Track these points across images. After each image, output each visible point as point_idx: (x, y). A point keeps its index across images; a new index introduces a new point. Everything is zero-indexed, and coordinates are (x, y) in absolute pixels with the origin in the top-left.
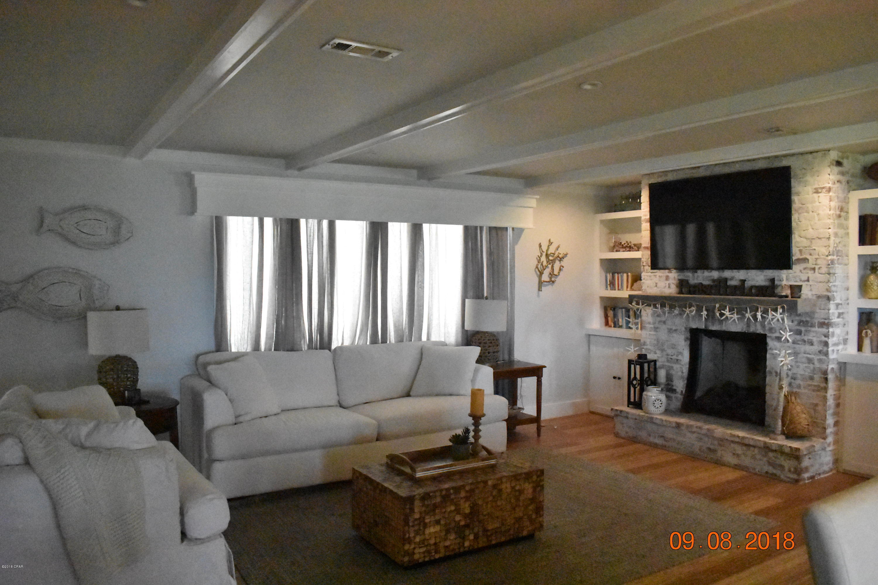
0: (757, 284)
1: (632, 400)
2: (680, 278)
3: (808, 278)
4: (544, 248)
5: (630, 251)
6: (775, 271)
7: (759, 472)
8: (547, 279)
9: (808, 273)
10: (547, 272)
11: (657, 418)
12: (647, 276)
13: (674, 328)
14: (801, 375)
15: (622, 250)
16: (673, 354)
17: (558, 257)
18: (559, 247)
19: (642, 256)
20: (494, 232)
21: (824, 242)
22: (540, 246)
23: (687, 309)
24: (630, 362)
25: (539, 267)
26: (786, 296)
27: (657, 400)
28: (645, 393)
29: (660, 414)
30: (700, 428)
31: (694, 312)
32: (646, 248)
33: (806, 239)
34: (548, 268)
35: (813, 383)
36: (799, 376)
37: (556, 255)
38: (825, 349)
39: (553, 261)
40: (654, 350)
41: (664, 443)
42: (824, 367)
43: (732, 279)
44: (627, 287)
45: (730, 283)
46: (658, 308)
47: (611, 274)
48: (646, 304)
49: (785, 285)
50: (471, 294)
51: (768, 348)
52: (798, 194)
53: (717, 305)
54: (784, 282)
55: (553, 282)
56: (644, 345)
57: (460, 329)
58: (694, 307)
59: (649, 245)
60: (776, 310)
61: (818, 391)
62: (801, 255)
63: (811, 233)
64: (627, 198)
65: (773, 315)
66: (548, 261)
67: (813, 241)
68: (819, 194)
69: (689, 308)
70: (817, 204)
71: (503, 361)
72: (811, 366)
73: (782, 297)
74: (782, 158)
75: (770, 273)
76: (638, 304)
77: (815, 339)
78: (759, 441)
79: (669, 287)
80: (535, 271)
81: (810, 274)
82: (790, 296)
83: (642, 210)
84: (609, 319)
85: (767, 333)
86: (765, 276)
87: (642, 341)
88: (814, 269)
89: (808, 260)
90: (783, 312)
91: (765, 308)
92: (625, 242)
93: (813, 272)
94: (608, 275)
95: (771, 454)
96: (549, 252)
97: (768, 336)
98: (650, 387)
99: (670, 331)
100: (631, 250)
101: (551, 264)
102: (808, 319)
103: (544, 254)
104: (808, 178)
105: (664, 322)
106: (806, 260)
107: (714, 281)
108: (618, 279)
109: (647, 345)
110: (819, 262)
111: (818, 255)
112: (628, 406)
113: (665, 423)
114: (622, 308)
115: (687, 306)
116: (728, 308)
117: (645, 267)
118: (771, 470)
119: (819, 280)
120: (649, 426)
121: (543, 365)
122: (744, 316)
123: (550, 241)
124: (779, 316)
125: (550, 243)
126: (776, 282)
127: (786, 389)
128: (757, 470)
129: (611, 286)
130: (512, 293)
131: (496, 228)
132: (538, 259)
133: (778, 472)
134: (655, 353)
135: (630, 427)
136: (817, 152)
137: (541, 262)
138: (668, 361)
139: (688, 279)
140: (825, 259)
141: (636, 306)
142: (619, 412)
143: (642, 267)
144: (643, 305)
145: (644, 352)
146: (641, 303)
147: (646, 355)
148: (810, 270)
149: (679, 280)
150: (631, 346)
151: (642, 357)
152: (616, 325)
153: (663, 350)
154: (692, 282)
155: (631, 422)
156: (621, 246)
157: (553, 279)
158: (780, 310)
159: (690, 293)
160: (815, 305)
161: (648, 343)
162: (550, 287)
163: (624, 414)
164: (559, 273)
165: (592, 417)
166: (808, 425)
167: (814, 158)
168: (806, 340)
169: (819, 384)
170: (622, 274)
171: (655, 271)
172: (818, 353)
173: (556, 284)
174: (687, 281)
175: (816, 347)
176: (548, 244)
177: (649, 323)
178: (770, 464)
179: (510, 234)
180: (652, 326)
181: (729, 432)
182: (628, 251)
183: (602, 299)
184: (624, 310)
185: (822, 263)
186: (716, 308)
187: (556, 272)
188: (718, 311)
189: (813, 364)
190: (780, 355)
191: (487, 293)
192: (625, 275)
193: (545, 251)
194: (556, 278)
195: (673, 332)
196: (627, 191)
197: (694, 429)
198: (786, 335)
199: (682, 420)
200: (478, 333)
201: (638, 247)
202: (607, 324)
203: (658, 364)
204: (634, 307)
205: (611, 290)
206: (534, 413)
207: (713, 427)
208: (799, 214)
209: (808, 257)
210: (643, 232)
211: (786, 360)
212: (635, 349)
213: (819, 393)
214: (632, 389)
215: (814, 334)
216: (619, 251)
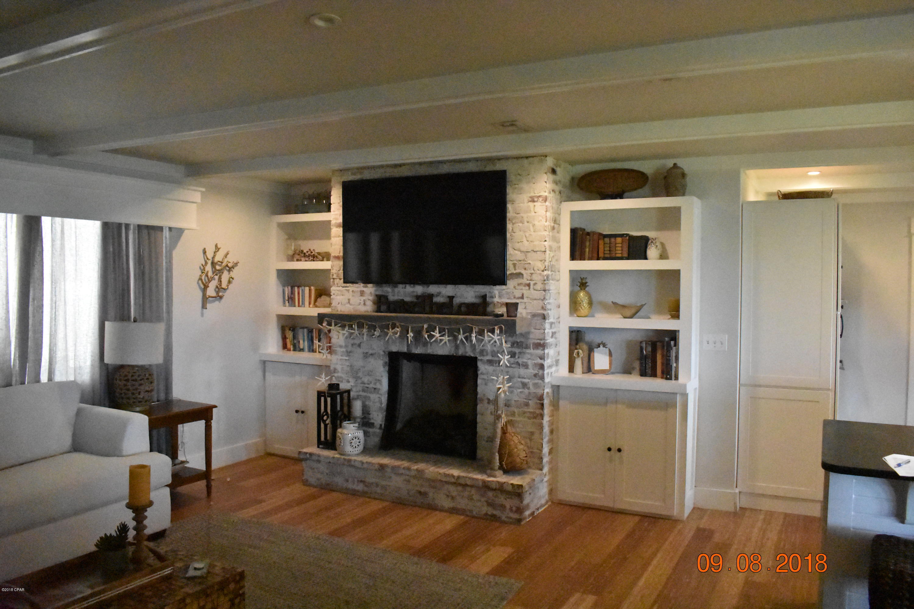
0: (467, 301)
1: (323, 438)
2: (378, 293)
3: (523, 295)
4: (210, 255)
5: (314, 261)
6: (485, 286)
7: (476, 514)
8: (214, 294)
9: (522, 289)
10: (212, 285)
11: (355, 461)
12: (339, 291)
13: (371, 352)
14: (515, 401)
15: (303, 259)
16: (369, 383)
17: (227, 266)
18: (227, 254)
19: (332, 267)
20: (145, 232)
21: (540, 256)
22: (204, 252)
23: (390, 330)
24: (320, 394)
25: (203, 278)
26: (502, 315)
27: (354, 439)
28: (339, 430)
29: (358, 455)
30: (409, 469)
31: (399, 334)
32: (337, 258)
33: (521, 251)
34: (215, 279)
35: (529, 410)
36: (513, 402)
37: (224, 264)
38: (541, 372)
39: (221, 272)
40: (347, 378)
41: (366, 489)
42: (540, 392)
43: (439, 294)
44: (310, 304)
45: (435, 300)
46: (354, 330)
47: (290, 288)
48: (340, 325)
49: (497, 302)
50: (112, 313)
51: (479, 372)
52: (513, 202)
53: (425, 326)
54: (496, 300)
55: (221, 297)
56: (335, 372)
57: (97, 364)
58: (398, 327)
59: (342, 254)
60: (493, 332)
61: (535, 418)
62: (515, 270)
63: (526, 245)
64: (310, 198)
65: (490, 337)
66: (215, 271)
67: (529, 254)
68: (535, 204)
69: (392, 329)
70: (533, 214)
71: (158, 401)
72: (526, 391)
73: (497, 316)
74: (496, 161)
75: (482, 289)
76: (329, 324)
77: (530, 363)
78: (477, 480)
79: (364, 304)
80: (198, 283)
81: (525, 291)
82: (505, 315)
83: (332, 213)
84: (288, 341)
85: (477, 356)
86: (475, 292)
87: (332, 368)
88: (529, 285)
89: (522, 275)
90: (500, 332)
91: (479, 329)
92: (308, 250)
93: (527, 288)
94: (286, 289)
95: (490, 494)
96: (216, 260)
97: (479, 359)
98: (345, 424)
99: (366, 355)
100: (315, 259)
101: (219, 275)
102: (522, 340)
103: (209, 262)
104: (524, 186)
105: (359, 346)
106: (520, 275)
107: (418, 297)
108: (299, 293)
109: (338, 372)
110: (534, 277)
111: (534, 270)
112: (318, 447)
113: (365, 466)
114: (303, 328)
115: (390, 326)
116: (437, 329)
117: (335, 280)
118: (490, 511)
119: (535, 297)
120: (346, 470)
121: (213, 403)
122: (455, 338)
123: (216, 246)
124: (496, 338)
125: (217, 249)
126: (488, 299)
127: (504, 419)
128: (474, 513)
129: (290, 302)
130: (169, 312)
131: (148, 227)
132: (202, 268)
133: (497, 513)
134: (348, 382)
135: (322, 473)
136: (533, 157)
137: (206, 272)
138: (363, 391)
139: (387, 294)
140: (540, 274)
141: (327, 326)
142: (308, 455)
143: (332, 280)
144: (335, 325)
145: (334, 381)
146: (333, 324)
147: (338, 385)
148: (525, 286)
149: (377, 295)
150: (322, 374)
151: (333, 387)
152: (296, 348)
153: (357, 378)
154: (391, 298)
155: (322, 467)
156: (303, 255)
157: (220, 294)
158: (497, 331)
159: (389, 310)
160: (530, 325)
161: (340, 370)
162: (217, 303)
163: (314, 458)
164: (228, 286)
165: (270, 460)
166: (526, 457)
167: (530, 163)
168: (521, 363)
169: (535, 411)
170: (303, 288)
171: (348, 285)
172: (534, 377)
173: (223, 300)
174: (386, 297)
175: (531, 371)
176: (214, 249)
177: (341, 347)
178: (490, 504)
179: (166, 238)
180: (344, 350)
181: (442, 471)
182: (312, 260)
183: (280, 317)
184: (305, 330)
185: (537, 278)
186: (425, 329)
187: (224, 285)
188: (427, 332)
189: (529, 388)
190: (497, 381)
191: (135, 311)
192: (307, 289)
193: (211, 260)
194: (224, 292)
195: (369, 356)
196: (311, 190)
197: (402, 471)
198: (504, 359)
199: (385, 461)
200: (122, 367)
201: (326, 256)
202: (285, 347)
203: (352, 394)
204: (325, 329)
205: (290, 306)
206: (202, 466)
207: (421, 466)
208: (513, 224)
209: (523, 272)
210: (332, 239)
211: (504, 386)
212: (327, 378)
213: (534, 420)
214: (322, 425)
215: (529, 356)
216: (301, 260)
